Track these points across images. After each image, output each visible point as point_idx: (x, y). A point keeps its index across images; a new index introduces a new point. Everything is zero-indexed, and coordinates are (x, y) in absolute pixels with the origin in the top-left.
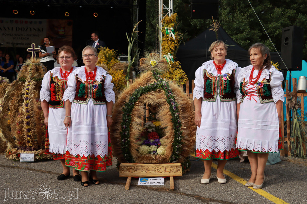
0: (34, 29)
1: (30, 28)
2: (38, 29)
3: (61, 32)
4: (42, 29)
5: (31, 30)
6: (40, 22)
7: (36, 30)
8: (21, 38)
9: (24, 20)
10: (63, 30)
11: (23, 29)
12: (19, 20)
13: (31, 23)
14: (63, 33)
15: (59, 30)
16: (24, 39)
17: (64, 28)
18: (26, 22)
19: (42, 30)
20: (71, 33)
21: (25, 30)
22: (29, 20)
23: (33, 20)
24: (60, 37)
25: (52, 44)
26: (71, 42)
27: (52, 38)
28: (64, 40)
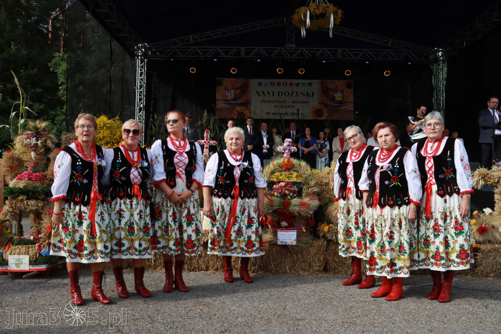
0: (301, 93)
1: (296, 92)
2: (307, 92)
3: (338, 96)
4: (313, 93)
5: (298, 95)
6: (310, 84)
7: (304, 95)
8: (284, 106)
9: (288, 81)
10: (341, 95)
11: (287, 94)
12: (282, 81)
13: (298, 85)
14: (341, 99)
15: (335, 95)
16: (288, 107)
17: (342, 92)
18: (291, 84)
19: (313, 96)
20: (352, 98)
21: (290, 95)
22: (294, 81)
23: (300, 81)
25: (326, 114)
26: (351, 111)
27: (326, 105)
28: (342, 108)
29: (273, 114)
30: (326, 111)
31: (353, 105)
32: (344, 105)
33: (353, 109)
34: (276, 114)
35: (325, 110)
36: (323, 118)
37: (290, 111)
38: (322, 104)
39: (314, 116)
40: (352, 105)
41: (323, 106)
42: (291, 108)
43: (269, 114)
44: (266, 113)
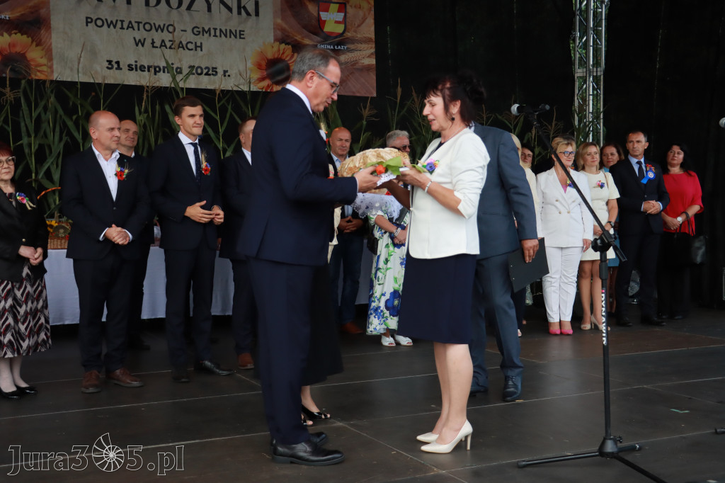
0: (221, 2)
2: (240, 2)
3: (332, 21)
4: (257, 5)
5: (209, 8)
7: (231, 10)
8: (168, 44)
10: (340, 16)
14: (340, 29)
15: (324, 15)
16: (181, 45)
17: (342, 6)
19: (257, 13)
20: (370, 29)
24: (329, 47)
26: (368, 68)
27: (296, 46)
28: (342, 59)
29: (130, 68)
31: (373, 50)
32: (349, 50)
33: (373, 61)
34: (142, 68)
37: (185, 60)
38: (287, 44)
39: (262, 79)
40: (370, 49)
41: (288, 49)
42: (191, 52)
43: (119, 68)
44: (106, 64)
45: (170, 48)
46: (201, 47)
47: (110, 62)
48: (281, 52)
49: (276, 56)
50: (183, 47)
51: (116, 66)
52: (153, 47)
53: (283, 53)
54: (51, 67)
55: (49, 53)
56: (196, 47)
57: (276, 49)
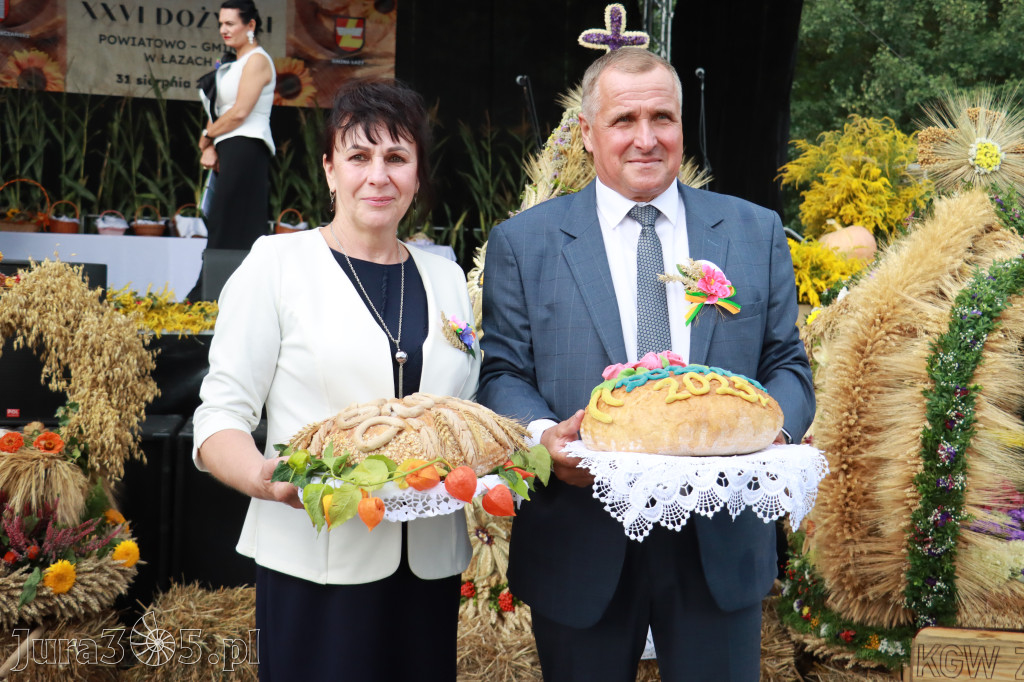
3: (349, 37)
8: (178, 59)
10: (359, 31)
14: (357, 44)
15: (340, 30)
17: (361, 22)
20: (391, 44)
24: (345, 62)
25: (308, 91)
27: (309, 62)
28: (359, 73)
29: (139, 81)
30: (310, 79)
31: (392, 65)
32: (365, 65)
33: (392, 76)
34: (151, 83)
35: (306, 79)
36: (299, 102)
37: (194, 74)
38: (299, 58)
40: (390, 64)
41: (300, 64)
42: (201, 67)
43: (128, 82)
44: (116, 78)
45: (180, 63)
46: (210, 62)
47: (120, 76)
48: (293, 66)
49: (287, 71)
50: (192, 62)
51: (125, 80)
52: (164, 62)
53: (295, 68)
54: (64, 81)
55: (64, 69)
56: (206, 62)
57: (287, 64)
